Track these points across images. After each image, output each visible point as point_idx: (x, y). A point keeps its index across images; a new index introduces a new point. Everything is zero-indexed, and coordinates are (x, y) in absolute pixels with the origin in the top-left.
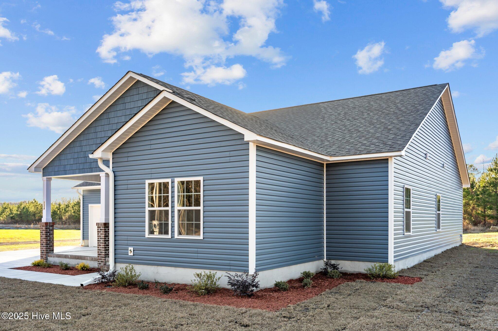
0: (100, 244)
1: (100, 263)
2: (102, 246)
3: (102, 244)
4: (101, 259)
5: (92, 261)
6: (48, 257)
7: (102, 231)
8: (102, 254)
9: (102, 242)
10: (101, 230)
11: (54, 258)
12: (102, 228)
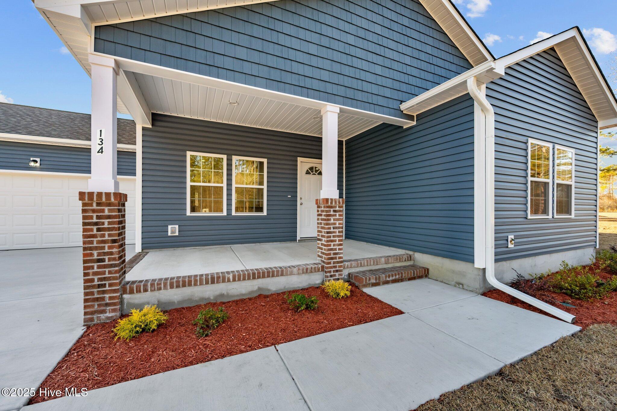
0: (334, 239)
1: (332, 273)
2: (337, 242)
3: (337, 239)
4: (335, 267)
5: (304, 275)
6: (125, 296)
7: (337, 214)
8: (338, 256)
9: (338, 234)
10: (335, 211)
11: (157, 293)
12: (337, 209)
